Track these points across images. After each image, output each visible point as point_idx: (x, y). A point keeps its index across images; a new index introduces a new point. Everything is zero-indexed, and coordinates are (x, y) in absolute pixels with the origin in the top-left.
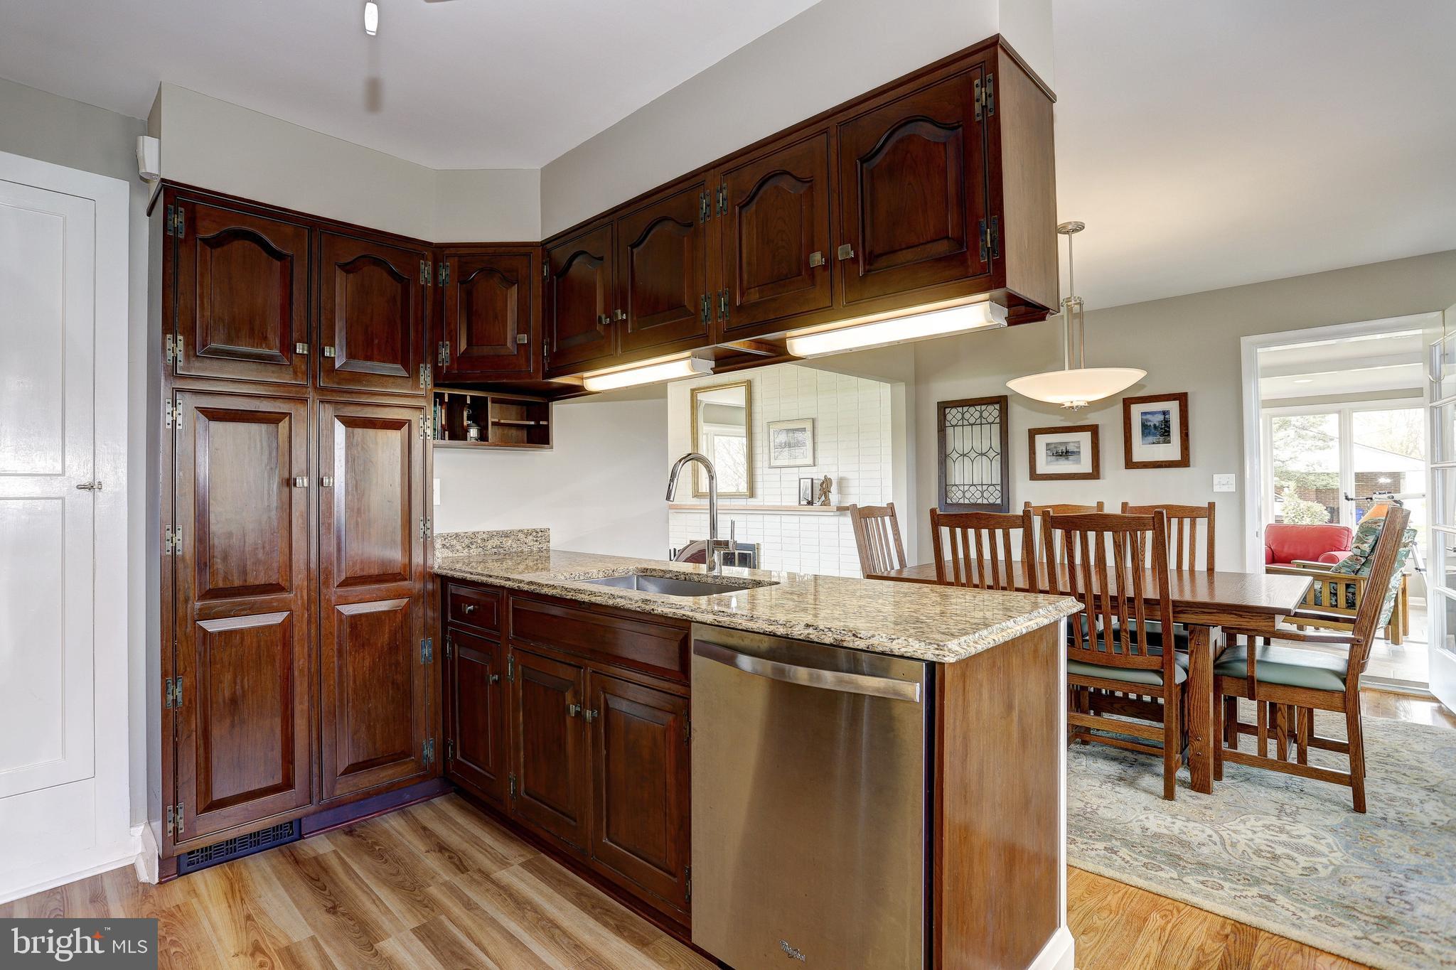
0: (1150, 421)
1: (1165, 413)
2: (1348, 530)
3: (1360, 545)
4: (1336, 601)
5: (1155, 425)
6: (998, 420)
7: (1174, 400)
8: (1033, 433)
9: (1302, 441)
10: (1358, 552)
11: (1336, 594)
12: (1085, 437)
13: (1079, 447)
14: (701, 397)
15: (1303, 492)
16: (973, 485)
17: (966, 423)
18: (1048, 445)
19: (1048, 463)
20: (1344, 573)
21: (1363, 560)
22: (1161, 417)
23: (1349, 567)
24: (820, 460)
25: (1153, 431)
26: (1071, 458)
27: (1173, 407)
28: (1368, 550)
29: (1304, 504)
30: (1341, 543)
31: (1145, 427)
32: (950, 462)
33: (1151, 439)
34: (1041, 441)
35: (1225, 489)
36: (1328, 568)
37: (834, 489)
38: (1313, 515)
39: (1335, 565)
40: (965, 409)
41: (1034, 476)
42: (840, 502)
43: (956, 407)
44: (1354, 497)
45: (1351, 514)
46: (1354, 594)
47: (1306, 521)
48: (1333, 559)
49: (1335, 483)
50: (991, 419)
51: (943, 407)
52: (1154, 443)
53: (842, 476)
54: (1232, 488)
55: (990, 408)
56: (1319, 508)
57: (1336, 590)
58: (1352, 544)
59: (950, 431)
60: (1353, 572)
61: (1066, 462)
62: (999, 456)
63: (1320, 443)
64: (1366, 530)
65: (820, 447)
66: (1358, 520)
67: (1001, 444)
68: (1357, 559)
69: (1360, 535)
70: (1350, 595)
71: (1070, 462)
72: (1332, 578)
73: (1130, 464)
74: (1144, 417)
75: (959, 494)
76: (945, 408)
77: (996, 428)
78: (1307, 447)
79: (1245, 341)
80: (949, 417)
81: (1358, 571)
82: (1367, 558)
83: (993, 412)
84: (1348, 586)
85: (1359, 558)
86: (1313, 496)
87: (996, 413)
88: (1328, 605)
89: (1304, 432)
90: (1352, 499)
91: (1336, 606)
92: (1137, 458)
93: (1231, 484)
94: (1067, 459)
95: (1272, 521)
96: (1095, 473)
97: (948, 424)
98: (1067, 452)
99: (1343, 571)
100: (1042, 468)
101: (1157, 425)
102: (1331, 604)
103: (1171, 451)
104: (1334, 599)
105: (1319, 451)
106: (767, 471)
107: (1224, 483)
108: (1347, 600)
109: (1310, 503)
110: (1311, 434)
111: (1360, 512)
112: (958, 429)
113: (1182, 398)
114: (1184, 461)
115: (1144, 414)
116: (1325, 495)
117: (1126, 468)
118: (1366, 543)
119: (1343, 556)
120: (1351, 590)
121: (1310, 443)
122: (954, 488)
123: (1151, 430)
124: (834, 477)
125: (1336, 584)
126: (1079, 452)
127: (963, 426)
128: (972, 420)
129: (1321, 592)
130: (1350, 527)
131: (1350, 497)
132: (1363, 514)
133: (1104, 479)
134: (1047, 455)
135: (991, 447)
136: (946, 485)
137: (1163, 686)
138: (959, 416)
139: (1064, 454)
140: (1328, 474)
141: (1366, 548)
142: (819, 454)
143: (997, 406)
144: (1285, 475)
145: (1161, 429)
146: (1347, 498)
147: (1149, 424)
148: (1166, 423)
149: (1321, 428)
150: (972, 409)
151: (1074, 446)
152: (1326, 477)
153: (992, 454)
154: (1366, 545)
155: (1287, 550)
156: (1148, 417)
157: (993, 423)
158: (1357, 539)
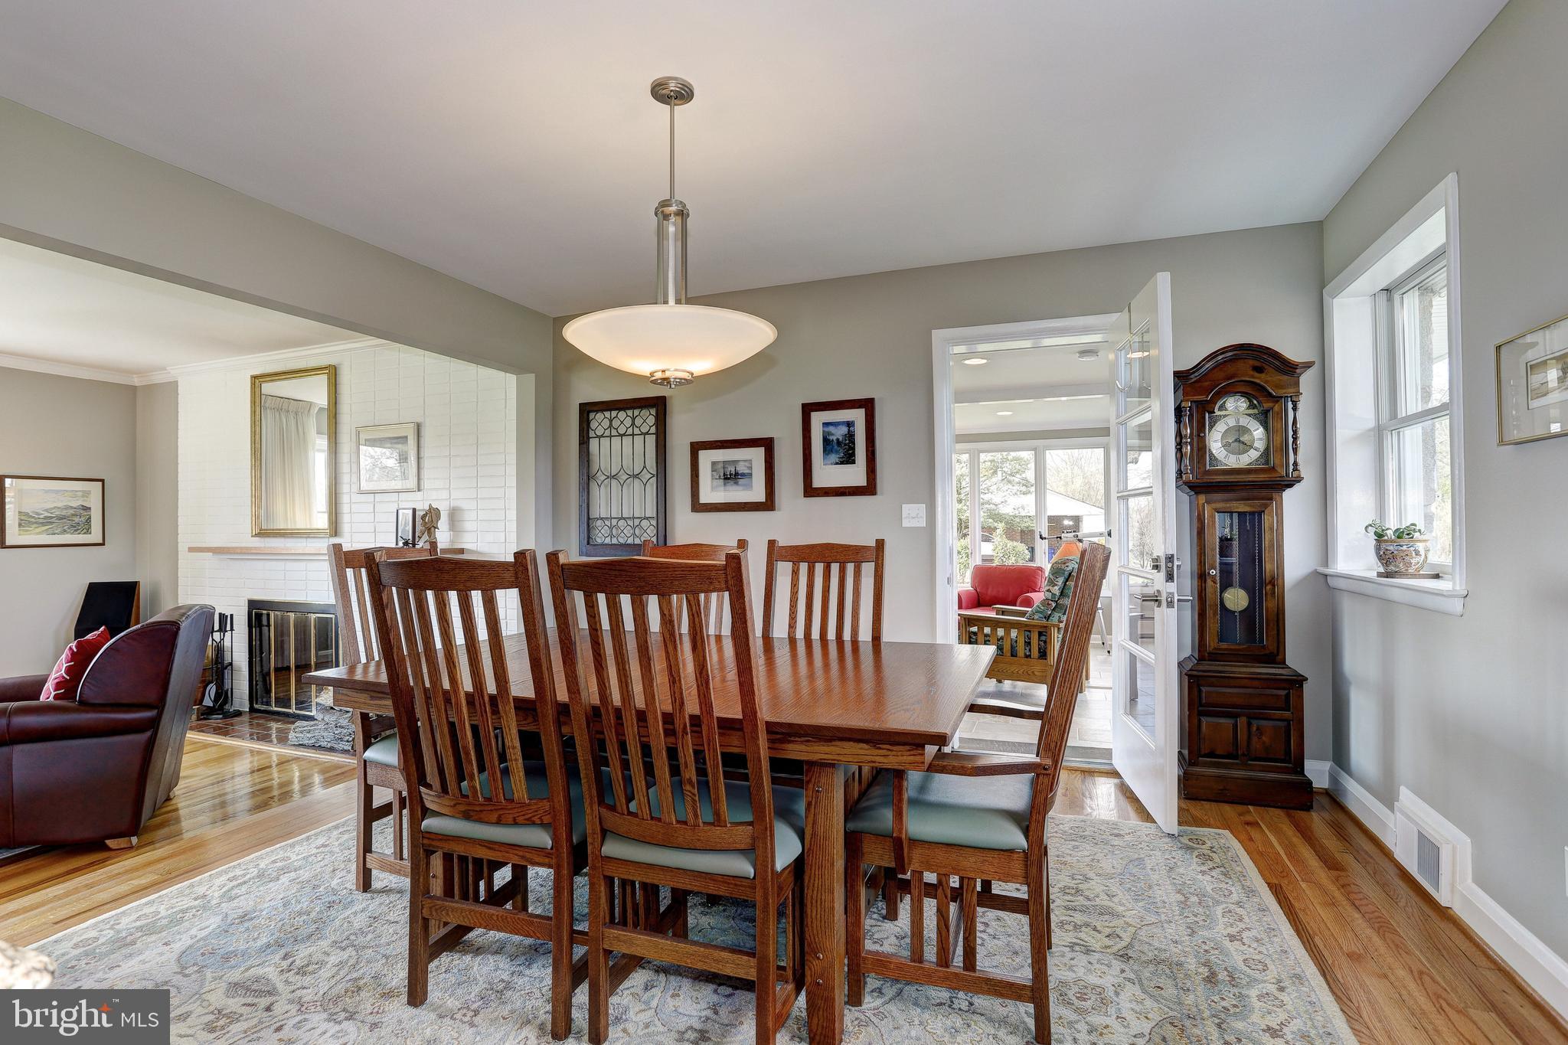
0: (833, 435)
1: (850, 424)
2: (1040, 569)
3: (1050, 588)
4: (1030, 650)
5: (838, 440)
6: (653, 430)
7: (860, 407)
8: (696, 448)
9: (1010, 487)
10: (1049, 595)
11: (1029, 643)
12: (757, 455)
13: (751, 468)
14: (268, 388)
15: (1010, 533)
16: (622, 518)
17: (614, 433)
18: (714, 464)
19: (713, 489)
20: (1037, 619)
21: (1054, 605)
22: (844, 430)
23: (1041, 612)
24: (426, 484)
25: (836, 447)
26: (741, 481)
27: (858, 416)
28: (1058, 593)
29: (1010, 544)
30: (1036, 584)
31: (826, 441)
32: (594, 486)
33: (834, 457)
34: (706, 457)
35: (914, 524)
36: (1023, 614)
37: (443, 524)
38: (1017, 555)
39: (1030, 609)
40: (614, 413)
41: (698, 507)
42: (452, 542)
43: (602, 411)
44: (1047, 536)
45: (1045, 553)
46: (1045, 642)
47: (1011, 562)
48: (1028, 603)
49: (1033, 525)
50: (644, 429)
51: (587, 410)
52: (837, 464)
53: (455, 505)
54: (922, 523)
55: (645, 412)
56: (1022, 547)
57: (1030, 639)
58: (1044, 584)
59: (594, 444)
60: (1045, 618)
61: (735, 487)
62: (655, 478)
63: (1024, 489)
64: (1056, 571)
65: (426, 463)
66: (1050, 558)
67: (657, 463)
68: (1048, 604)
69: (1051, 577)
70: (1042, 643)
71: (741, 488)
72: (1027, 625)
73: (810, 491)
74: (826, 429)
75: (605, 531)
76: (589, 412)
77: (651, 440)
78: (1014, 492)
79: (938, 335)
80: (594, 425)
81: (1049, 617)
82: (1056, 602)
83: (647, 419)
84: (1040, 634)
85: (1050, 602)
86: (1019, 538)
87: (651, 420)
88: (1023, 655)
89: (1011, 478)
90: (1045, 538)
91: (1030, 655)
92: (818, 482)
93: (921, 517)
94: (736, 483)
95: (979, 562)
96: (769, 503)
97: (592, 434)
98: (737, 474)
99: (1036, 617)
100: (707, 496)
101: (841, 439)
102: (1025, 654)
103: (854, 475)
104: (1028, 649)
105: (1022, 496)
106: (357, 498)
107: (913, 515)
108: (1039, 649)
109: (1015, 544)
110: (1017, 480)
111: (1052, 551)
112: (605, 442)
113: (868, 405)
114: (869, 489)
115: (826, 424)
116: (1026, 536)
117: (804, 497)
118: (1056, 585)
119: (1038, 597)
120: (1043, 638)
121: (1016, 487)
122: (599, 523)
123: (833, 446)
124: (443, 508)
125: (1030, 631)
126: (751, 474)
127: (611, 436)
128: (622, 430)
129: (1016, 642)
130: (1043, 567)
131: (1044, 536)
132: (1054, 553)
133: (779, 510)
134: (713, 478)
135: (645, 467)
136: (589, 519)
137: (754, 878)
138: (606, 423)
139: (731, 477)
140: (1029, 517)
141: (1056, 590)
142: (426, 474)
143: (653, 411)
144: (997, 517)
145: (845, 445)
146: (1041, 538)
147: (831, 438)
148: (851, 436)
149: (1024, 475)
150: (622, 415)
151: (745, 466)
152: (1028, 519)
153: (646, 476)
154: (1056, 588)
155: (991, 592)
156: (831, 429)
157: (647, 433)
158: (1048, 581)
